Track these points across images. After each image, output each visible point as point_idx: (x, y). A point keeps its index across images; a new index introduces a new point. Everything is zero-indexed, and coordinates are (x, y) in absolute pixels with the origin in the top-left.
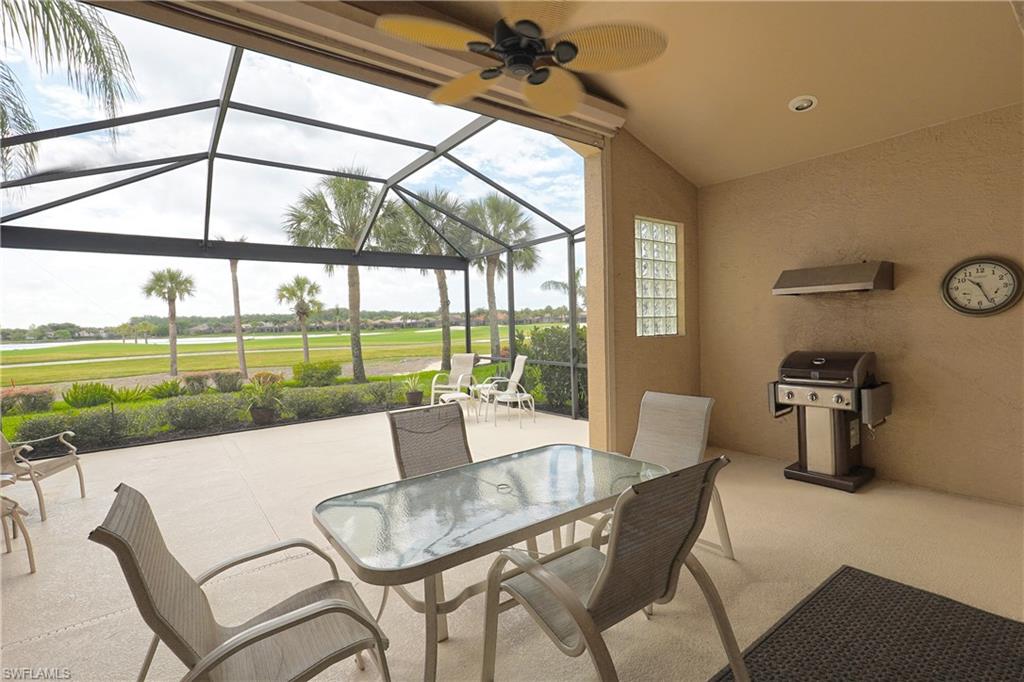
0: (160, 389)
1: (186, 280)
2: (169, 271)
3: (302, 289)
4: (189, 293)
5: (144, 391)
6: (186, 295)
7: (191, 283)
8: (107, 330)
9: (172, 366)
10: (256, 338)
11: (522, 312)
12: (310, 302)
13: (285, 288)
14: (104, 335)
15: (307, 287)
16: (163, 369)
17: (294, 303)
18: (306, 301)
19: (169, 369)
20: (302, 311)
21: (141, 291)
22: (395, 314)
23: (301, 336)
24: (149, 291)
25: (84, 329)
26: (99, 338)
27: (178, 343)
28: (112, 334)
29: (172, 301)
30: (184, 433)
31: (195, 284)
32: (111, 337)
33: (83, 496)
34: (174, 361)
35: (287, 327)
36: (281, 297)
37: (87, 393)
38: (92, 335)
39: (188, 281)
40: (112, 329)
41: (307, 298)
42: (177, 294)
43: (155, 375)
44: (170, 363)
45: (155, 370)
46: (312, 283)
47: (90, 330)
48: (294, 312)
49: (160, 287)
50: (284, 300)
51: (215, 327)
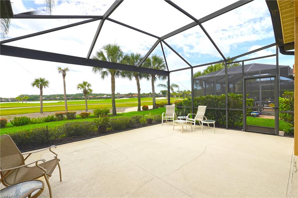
0: (47, 119)
1: (46, 82)
2: (40, 79)
3: (85, 85)
4: (47, 86)
5: (41, 119)
6: (46, 86)
7: (48, 82)
8: (11, 99)
9: (41, 110)
10: (62, 101)
11: (143, 94)
12: (88, 89)
13: (80, 85)
14: (10, 100)
15: (87, 84)
16: (37, 111)
17: (82, 90)
18: (87, 89)
19: (40, 111)
20: (85, 92)
21: (31, 85)
22: (104, 95)
23: (85, 101)
24: (33, 85)
25: (3, 99)
26: (8, 101)
27: (43, 103)
28: (13, 100)
29: (41, 89)
30: (74, 138)
31: (49, 83)
32: (12, 101)
33: (61, 181)
34: (42, 108)
35: (70, 98)
36: (79, 87)
37: (20, 120)
38: (6, 100)
39: (47, 82)
40: (13, 99)
41: (87, 88)
42: (43, 86)
43: (35, 113)
44: (40, 109)
45: (35, 111)
46: (89, 83)
47: (5, 99)
48: (83, 93)
49: (37, 84)
50: (79, 89)
51: (47, 98)
